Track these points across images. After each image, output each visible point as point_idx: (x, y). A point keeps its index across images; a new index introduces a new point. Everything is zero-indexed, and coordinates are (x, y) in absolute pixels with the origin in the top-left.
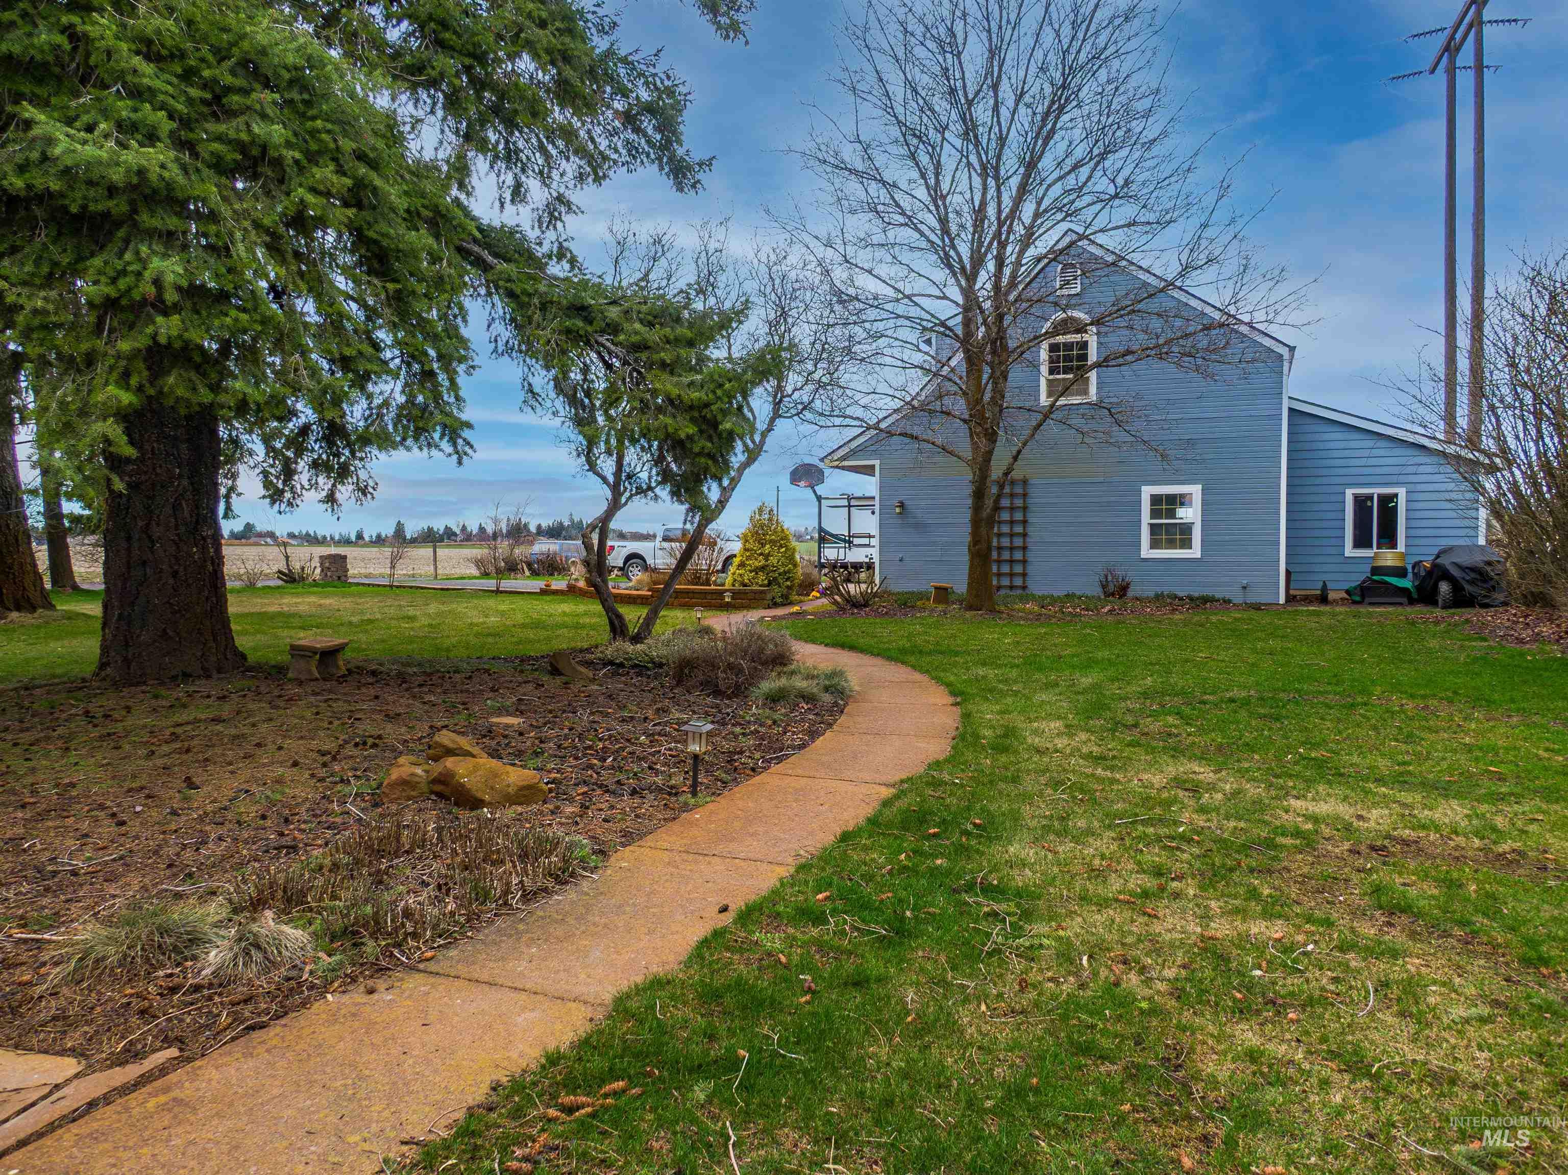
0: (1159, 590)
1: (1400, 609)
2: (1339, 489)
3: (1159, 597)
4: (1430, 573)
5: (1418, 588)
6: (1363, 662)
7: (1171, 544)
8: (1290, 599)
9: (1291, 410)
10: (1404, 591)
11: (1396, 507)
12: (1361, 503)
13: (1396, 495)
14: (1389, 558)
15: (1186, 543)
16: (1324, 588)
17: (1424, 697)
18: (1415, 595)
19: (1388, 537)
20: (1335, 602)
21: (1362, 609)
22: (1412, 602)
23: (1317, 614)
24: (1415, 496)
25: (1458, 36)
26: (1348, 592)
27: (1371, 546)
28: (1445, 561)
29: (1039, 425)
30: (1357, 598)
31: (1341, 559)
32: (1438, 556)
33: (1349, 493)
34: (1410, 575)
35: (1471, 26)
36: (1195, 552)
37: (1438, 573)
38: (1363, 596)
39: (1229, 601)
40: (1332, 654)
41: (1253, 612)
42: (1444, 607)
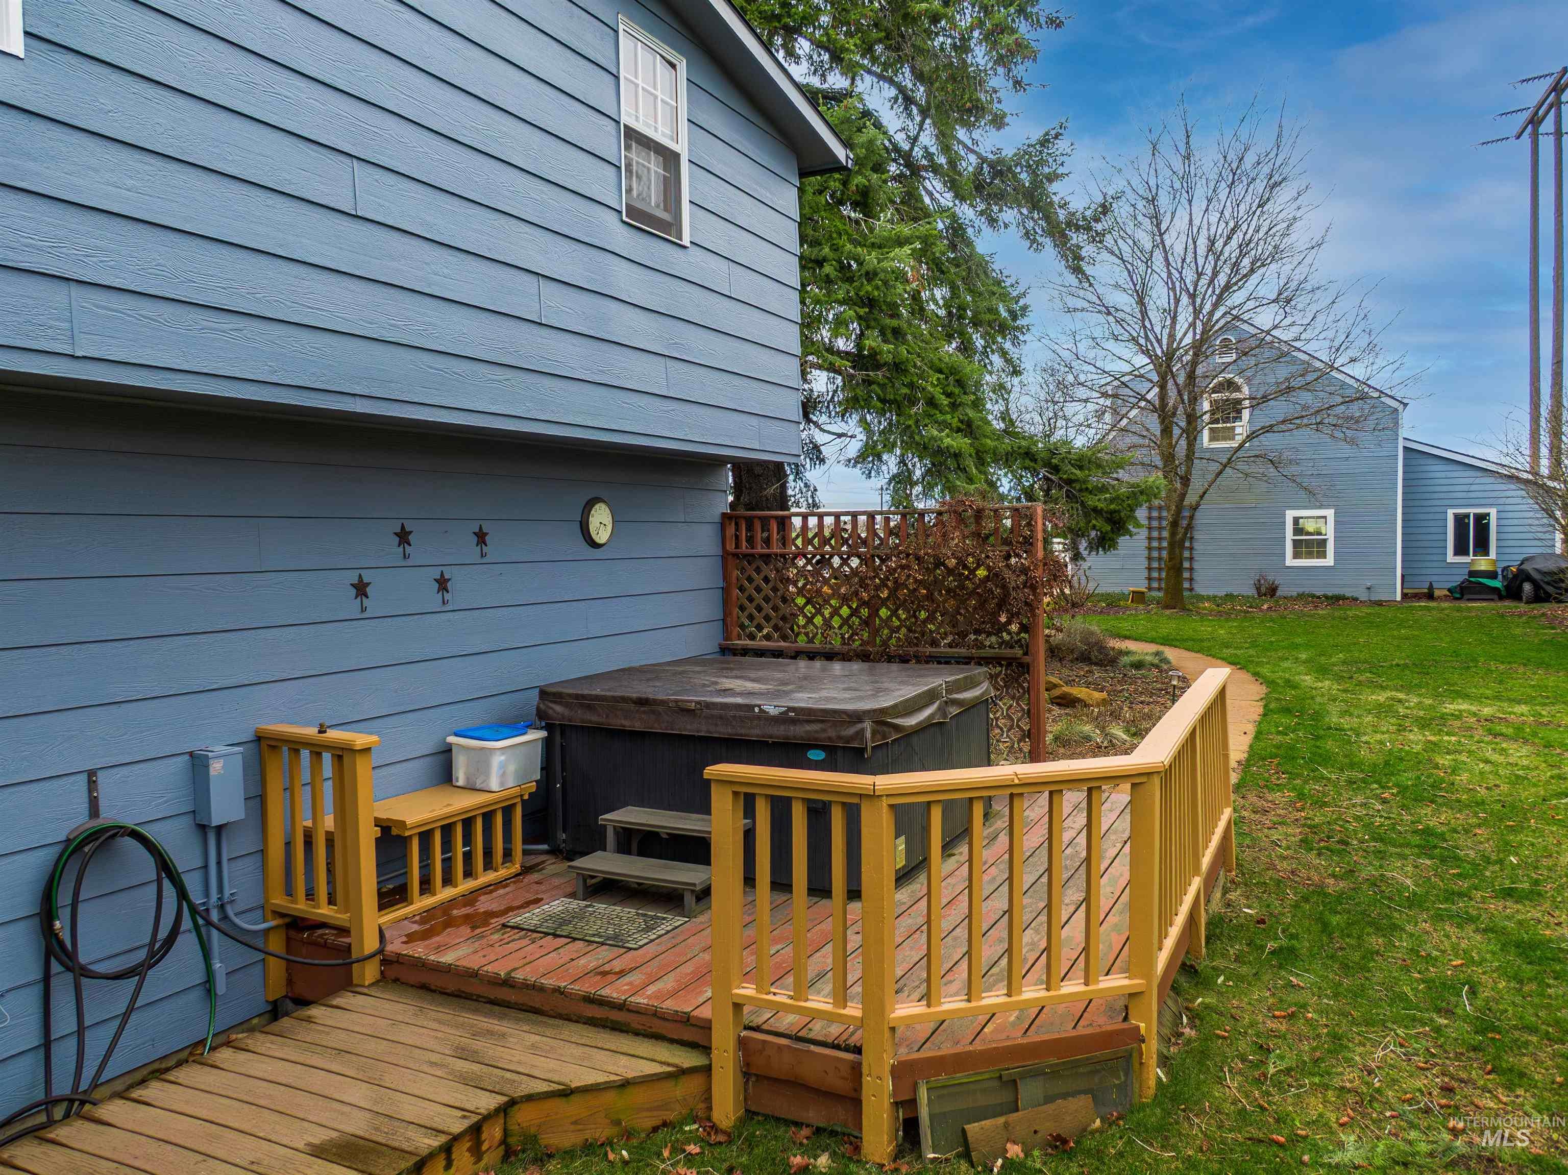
0: (1301, 590)
1: (1492, 605)
2: (1442, 509)
3: (1301, 596)
4: (1515, 576)
5: (1507, 587)
6: (1470, 643)
7: (1310, 555)
8: (1404, 596)
9: (1405, 447)
10: (1495, 590)
11: (1488, 524)
12: (1461, 521)
13: (1488, 514)
14: (1483, 564)
15: (1322, 555)
16: (1431, 587)
17: (1509, 663)
18: (1504, 593)
19: (1482, 546)
20: (1439, 599)
21: (1463, 604)
22: (1501, 598)
23: (1428, 609)
24: (1503, 515)
25: (1541, 112)
26: (1449, 590)
27: (1468, 554)
28: (1527, 567)
29: (1220, 472)
30: (1458, 596)
31: (1443, 565)
32: (1522, 563)
33: (1450, 513)
34: (1500, 577)
35: (1551, 106)
36: (1329, 561)
37: (1522, 576)
38: (1462, 595)
39: (1356, 599)
40: (1448, 639)
41: (1377, 608)
42: (1527, 603)
